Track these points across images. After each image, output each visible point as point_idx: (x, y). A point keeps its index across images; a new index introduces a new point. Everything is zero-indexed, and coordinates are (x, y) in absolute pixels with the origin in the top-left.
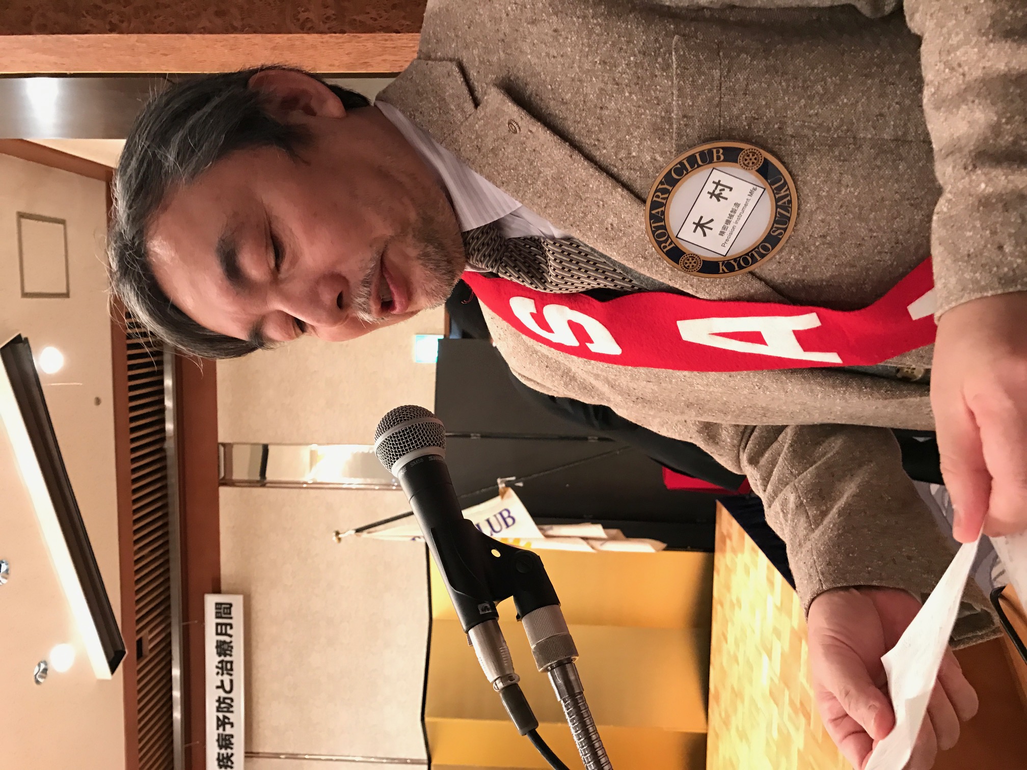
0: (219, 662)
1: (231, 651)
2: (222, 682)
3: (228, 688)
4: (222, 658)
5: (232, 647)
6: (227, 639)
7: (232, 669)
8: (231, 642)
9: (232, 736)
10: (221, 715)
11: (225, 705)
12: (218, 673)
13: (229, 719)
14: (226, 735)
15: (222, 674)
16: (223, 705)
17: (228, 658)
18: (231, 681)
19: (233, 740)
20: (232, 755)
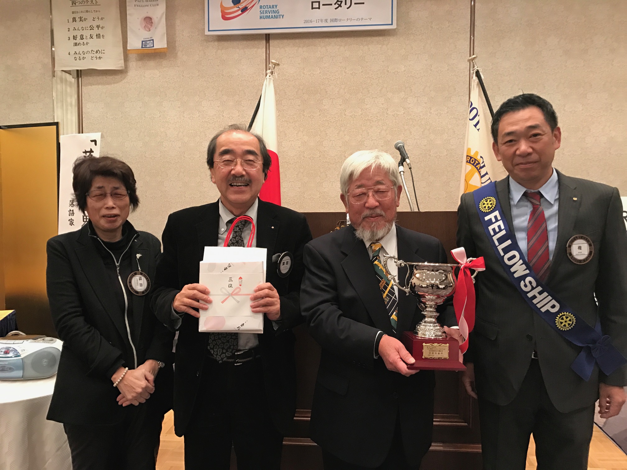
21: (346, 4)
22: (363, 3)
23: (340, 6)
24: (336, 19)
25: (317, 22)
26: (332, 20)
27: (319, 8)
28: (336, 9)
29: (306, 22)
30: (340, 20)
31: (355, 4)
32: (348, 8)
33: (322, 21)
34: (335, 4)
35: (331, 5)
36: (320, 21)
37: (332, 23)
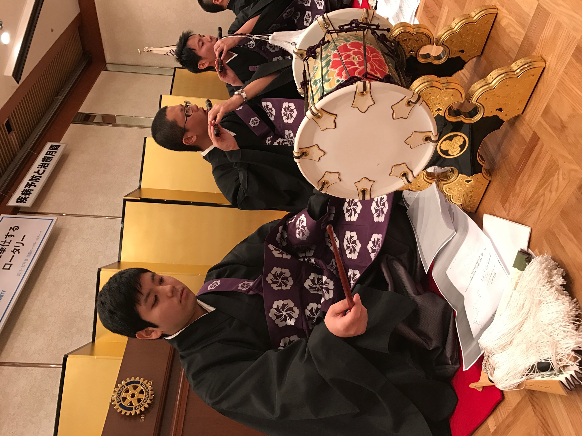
0: (41, 164)
1: (51, 160)
2: (39, 171)
3: (40, 172)
4: (45, 162)
5: (52, 159)
6: (51, 156)
7: (47, 166)
8: (53, 157)
9: (33, 190)
10: (30, 182)
11: (35, 179)
12: (38, 167)
13: (34, 184)
14: (29, 190)
15: (40, 168)
16: (33, 179)
17: (48, 163)
18: (44, 171)
19: (32, 192)
20: (28, 197)
21: (19, 246)
22: (25, 235)
23: (18, 250)
24: (28, 254)
25: (23, 266)
26: (28, 256)
27: (11, 265)
28: (19, 253)
29: (19, 274)
30: (31, 250)
31: (22, 240)
32: (23, 245)
33: (25, 263)
34: (14, 253)
35: (13, 256)
36: (24, 264)
37: (30, 256)
